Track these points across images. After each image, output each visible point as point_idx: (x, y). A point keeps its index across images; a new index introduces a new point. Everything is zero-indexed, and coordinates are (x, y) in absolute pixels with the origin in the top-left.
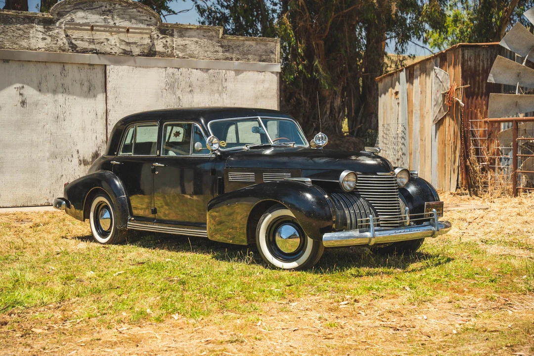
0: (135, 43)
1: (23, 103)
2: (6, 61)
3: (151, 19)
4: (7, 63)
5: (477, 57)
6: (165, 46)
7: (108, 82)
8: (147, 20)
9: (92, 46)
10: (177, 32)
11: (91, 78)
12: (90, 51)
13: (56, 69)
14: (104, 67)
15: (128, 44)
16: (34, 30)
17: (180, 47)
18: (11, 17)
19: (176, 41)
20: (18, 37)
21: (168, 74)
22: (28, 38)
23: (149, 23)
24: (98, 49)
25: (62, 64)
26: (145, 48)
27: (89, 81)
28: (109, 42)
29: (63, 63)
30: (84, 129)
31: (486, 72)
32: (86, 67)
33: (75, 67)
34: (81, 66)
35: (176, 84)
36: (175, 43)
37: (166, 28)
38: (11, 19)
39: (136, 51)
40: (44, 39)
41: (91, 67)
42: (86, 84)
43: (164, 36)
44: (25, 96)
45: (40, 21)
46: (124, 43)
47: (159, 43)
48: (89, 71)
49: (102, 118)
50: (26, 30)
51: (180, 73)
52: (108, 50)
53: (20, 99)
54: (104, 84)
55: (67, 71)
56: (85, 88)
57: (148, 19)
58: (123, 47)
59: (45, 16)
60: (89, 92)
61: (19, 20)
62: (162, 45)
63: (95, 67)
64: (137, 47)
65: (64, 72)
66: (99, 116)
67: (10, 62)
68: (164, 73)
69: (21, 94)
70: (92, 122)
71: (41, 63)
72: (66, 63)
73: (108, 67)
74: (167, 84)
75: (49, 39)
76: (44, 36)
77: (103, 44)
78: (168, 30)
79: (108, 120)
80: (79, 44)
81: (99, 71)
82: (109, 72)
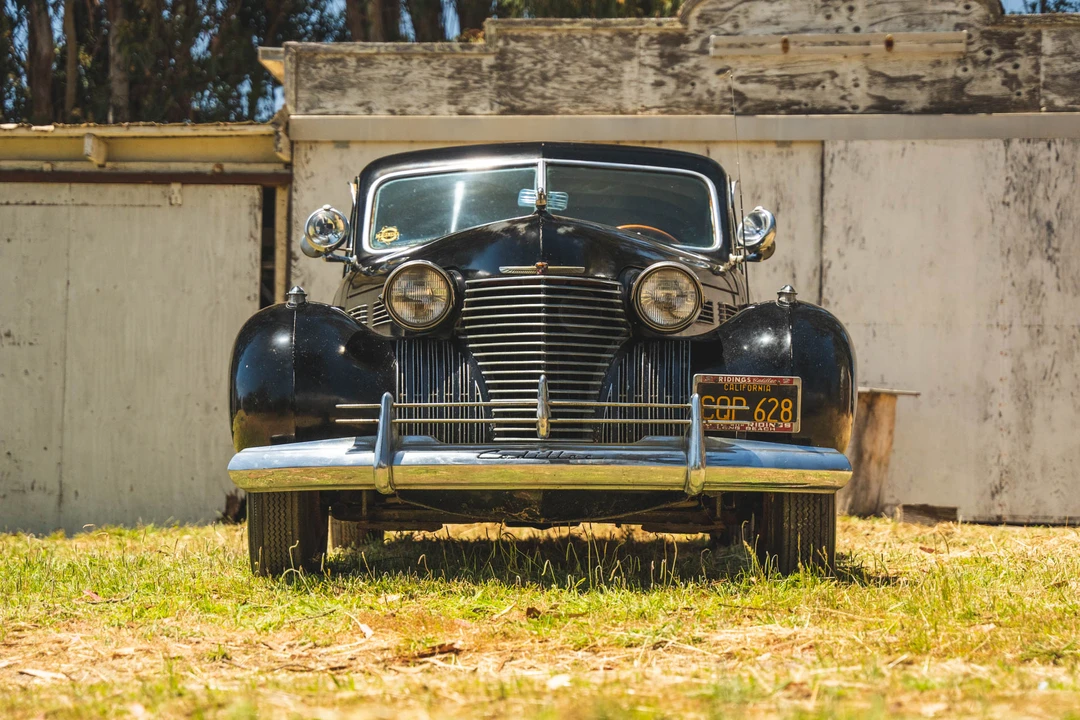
0: (916, 78)
3: (968, 7)
6: (1010, 81)
7: (827, 188)
8: (955, 13)
9: (787, 95)
10: (1054, 39)
11: (783, 178)
12: (782, 108)
14: (818, 148)
15: (892, 81)
16: (635, 61)
17: (1061, 80)
18: (579, 36)
19: (1047, 65)
20: (592, 85)
21: (1014, 158)
22: (618, 85)
23: (961, 20)
24: (803, 99)
25: (703, 146)
26: (945, 89)
27: (776, 187)
28: (837, 81)
29: (706, 142)
32: (771, 149)
34: (756, 148)
35: (1041, 186)
36: (1043, 69)
37: (1017, 30)
38: (579, 40)
39: (920, 98)
40: (658, 84)
41: (784, 150)
42: (769, 196)
43: (1008, 52)
45: (652, 39)
46: (880, 80)
47: (990, 74)
48: (778, 160)
49: (809, 285)
50: (613, 67)
51: (1053, 155)
52: (834, 100)
54: (817, 194)
57: (960, 9)
58: (879, 91)
59: (666, 26)
61: (598, 41)
62: (999, 79)
63: (795, 148)
64: (919, 88)
66: (801, 280)
68: (1002, 154)
72: (714, 142)
73: (829, 148)
74: (1011, 186)
75: (671, 83)
76: (660, 78)
77: (819, 88)
78: (1022, 34)
79: (825, 291)
80: (753, 91)
81: (805, 158)
82: (832, 161)
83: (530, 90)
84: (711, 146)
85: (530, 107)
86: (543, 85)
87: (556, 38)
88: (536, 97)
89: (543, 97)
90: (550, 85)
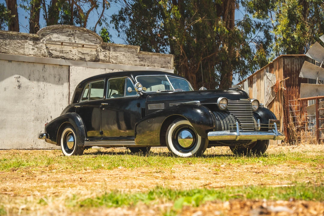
0: (87, 54)
1: (19, 86)
2: (10, 61)
3: (97, 40)
4: (10, 63)
5: (292, 63)
6: (105, 56)
7: (70, 76)
8: (94, 41)
9: (61, 55)
10: (113, 48)
11: (61, 73)
12: (60, 57)
13: (40, 67)
14: (68, 67)
15: (83, 54)
16: (28, 43)
17: (114, 57)
18: (14, 36)
19: (111, 53)
20: (18, 48)
22: (24, 48)
23: (96, 42)
24: (65, 56)
25: (44, 64)
26: (93, 57)
27: (59, 75)
28: (72, 52)
30: (55, 104)
31: (298, 72)
32: (58, 66)
33: (51, 66)
34: (55, 66)
36: (111, 54)
37: (106, 46)
38: (14, 37)
39: (88, 58)
40: (33, 49)
41: (61, 67)
42: (57, 77)
43: (104, 50)
44: (21, 83)
45: (31, 38)
46: (80, 53)
47: (101, 54)
48: (59, 69)
49: (66, 97)
50: (23, 44)
51: (113, 72)
52: (71, 57)
53: (17, 84)
54: (68, 77)
55: (46, 69)
56: (57, 79)
57: (95, 40)
58: (80, 56)
59: (34, 36)
60: (59, 81)
61: (19, 37)
62: (103, 55)
63: (63, 67)
64: (88, 56)
65: (44, 69)
66: (65, 96)
67: (13, 62)
68: (104, 72)
69: (18, 81)
70: (60, 100)
71: (31, 63)
73: (70, 67)
75: (36, 49)
76: (33, 48)
77: (68, 54)
78: (107, 47)
79: (70, 99)
80: (54, 53)
81: (65, 69)
82: (71, 70)
83: (2, 47)
84: (45, 65)
85: (2, 51)
86: (6, 46)
87: (8, 35)
88: (4, 49)
89: (6, 49)
90: (7, 46)
